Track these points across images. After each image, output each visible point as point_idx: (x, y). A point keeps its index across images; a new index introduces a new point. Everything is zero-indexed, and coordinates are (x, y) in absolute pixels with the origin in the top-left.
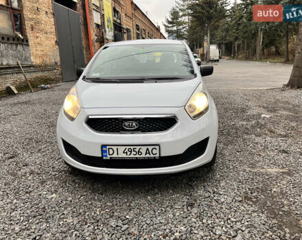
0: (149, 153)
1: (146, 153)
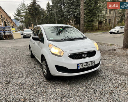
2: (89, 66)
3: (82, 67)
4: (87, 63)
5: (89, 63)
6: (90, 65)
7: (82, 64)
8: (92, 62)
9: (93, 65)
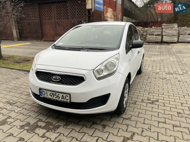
0: (64, 98)
1: (62, 98)
2: (57, 99)
3: (46, 96)
4: (54, 93)
5: (58, 94)
6: (60, 99)
7: (46, 91)
8: (64, 95)
9: (65, 100)
